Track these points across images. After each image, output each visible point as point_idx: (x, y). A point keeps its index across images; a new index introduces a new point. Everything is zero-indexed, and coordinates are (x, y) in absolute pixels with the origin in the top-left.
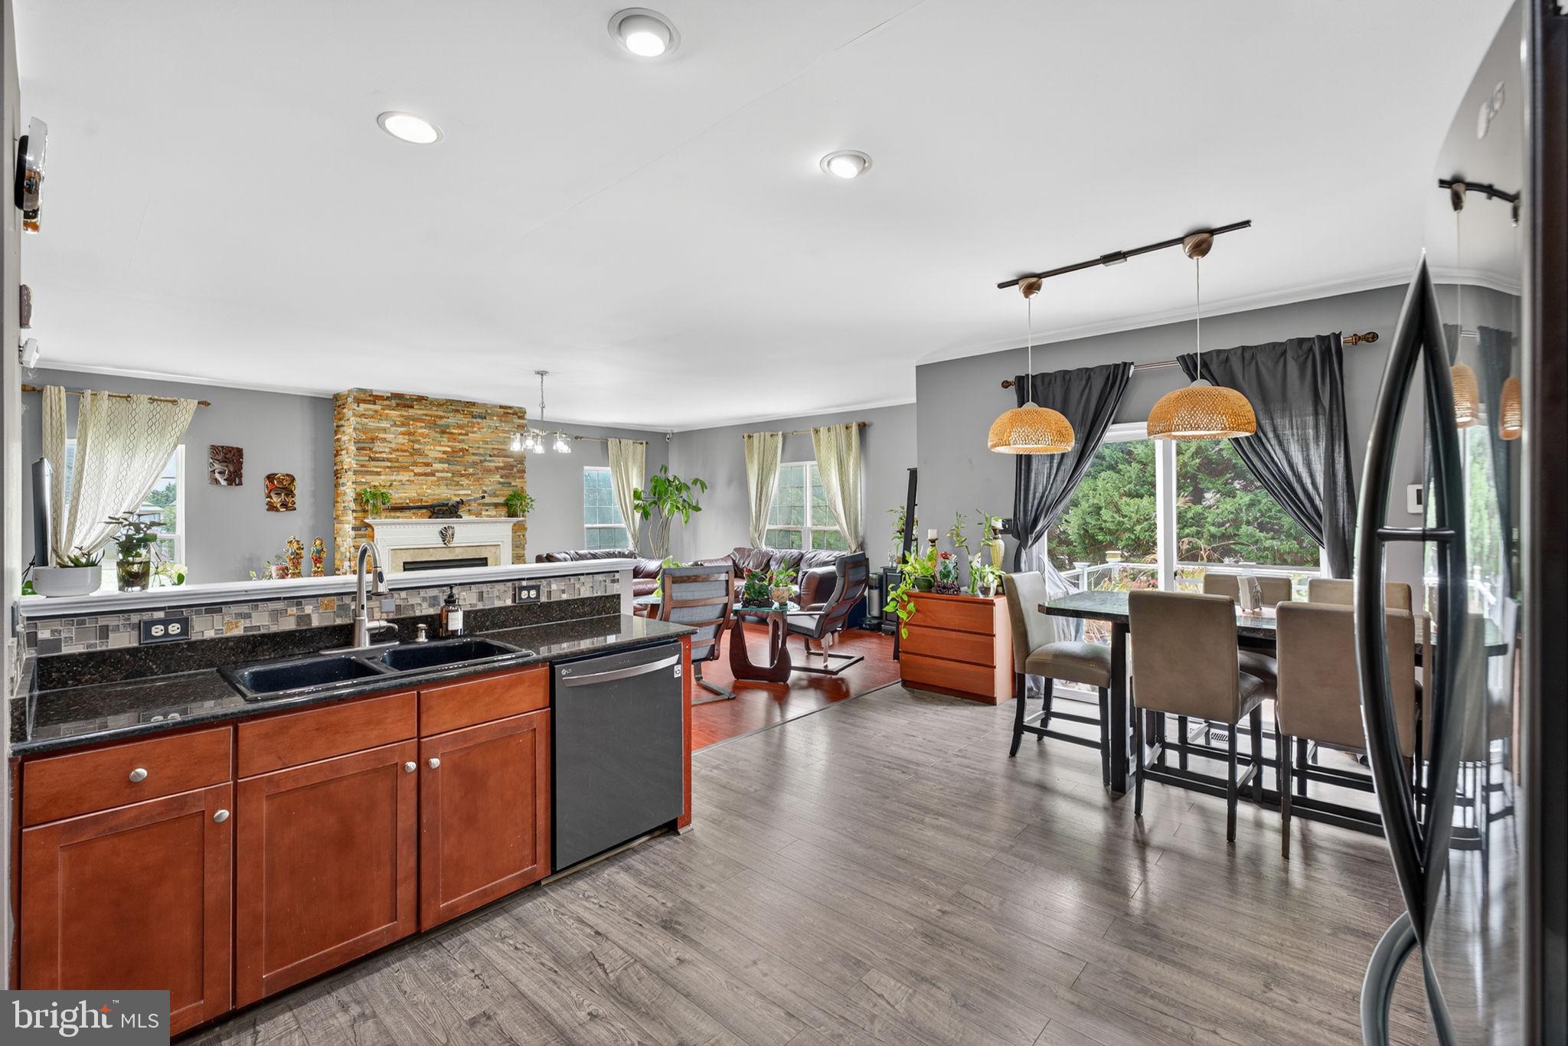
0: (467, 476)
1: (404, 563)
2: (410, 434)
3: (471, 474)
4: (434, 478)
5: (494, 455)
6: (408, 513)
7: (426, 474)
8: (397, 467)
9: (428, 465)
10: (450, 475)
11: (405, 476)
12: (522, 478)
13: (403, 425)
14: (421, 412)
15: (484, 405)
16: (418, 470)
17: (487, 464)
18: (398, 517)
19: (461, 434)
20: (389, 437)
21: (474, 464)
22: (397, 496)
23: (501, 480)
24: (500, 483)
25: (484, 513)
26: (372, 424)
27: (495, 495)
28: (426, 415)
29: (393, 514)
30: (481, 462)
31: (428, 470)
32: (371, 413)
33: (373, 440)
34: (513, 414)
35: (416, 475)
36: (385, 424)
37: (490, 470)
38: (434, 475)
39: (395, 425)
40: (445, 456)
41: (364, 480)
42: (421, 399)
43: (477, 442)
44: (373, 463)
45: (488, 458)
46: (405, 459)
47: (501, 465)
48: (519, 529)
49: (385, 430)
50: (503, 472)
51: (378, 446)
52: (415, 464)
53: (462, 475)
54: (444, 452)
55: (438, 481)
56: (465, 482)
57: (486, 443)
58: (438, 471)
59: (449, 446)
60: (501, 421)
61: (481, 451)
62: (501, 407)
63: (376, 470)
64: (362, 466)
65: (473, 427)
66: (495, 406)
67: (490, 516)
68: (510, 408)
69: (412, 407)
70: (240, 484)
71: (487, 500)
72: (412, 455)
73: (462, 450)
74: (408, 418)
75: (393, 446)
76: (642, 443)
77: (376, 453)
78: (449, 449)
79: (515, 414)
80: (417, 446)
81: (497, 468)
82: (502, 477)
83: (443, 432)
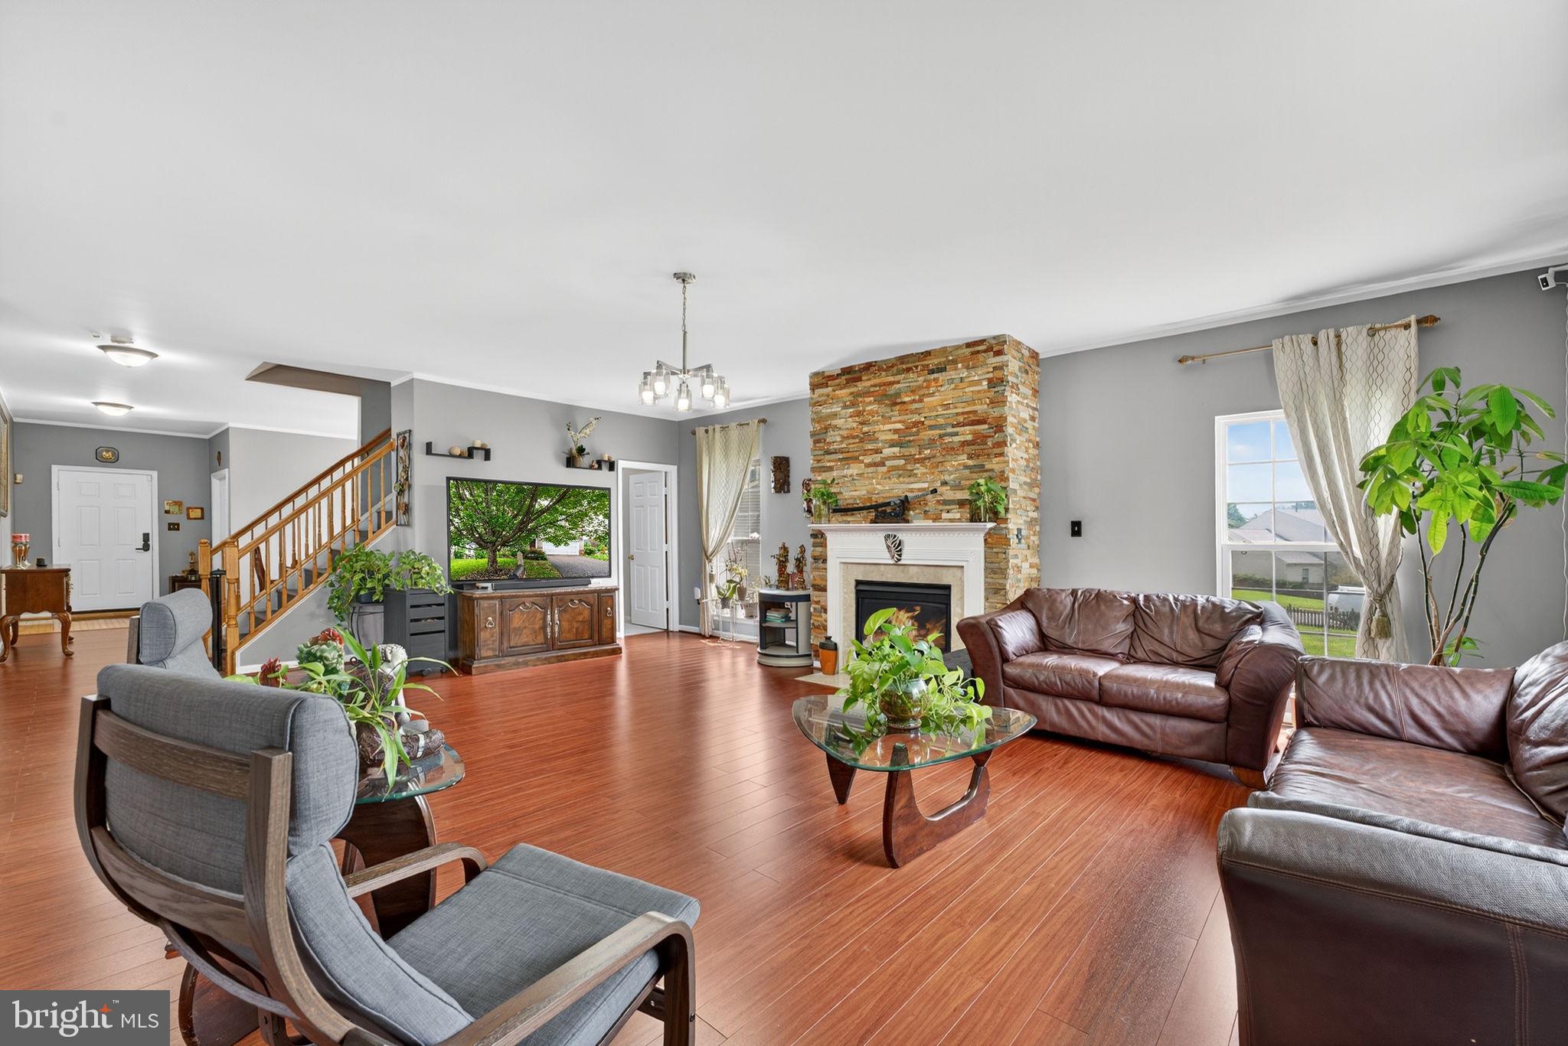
0: (921, 461)
1: (858, 583)
2: (859, 414)
3: (925, 459)
4: (884, 469)
5: (958, 425)
6: (859, 516)
7: (875, 465)
8: (849, 459)
9: (878, 451)
10: (902, 462)
11: (854, 470)
12: (1002, 454)
13: (853, 405)
14: (872, 382)
15: (944, 351)
16: (868, 460)
17: (948, 439)
18: (849, 522)
19: (914, 401)
20: (839, 422)
21: (932, 441)
22: (850, 494)
23: (970, 463)
24: (966, 467)
25: (945, 515)
26: (826, 411)
27: (957, 487)
28: (875, 386)
29: (845, 518)
30: (941, 436)
31: (878, 458)
32: (823, 398)
33: (826, 429)
34: (985, 351)
35: (868, 465)
36: (836, 409)
37: (953, 449)
38: (884, 465)
39: (845, 407)
40: (896, 437)
41: (819, 478)
42: (868, 366)
43: (934, 409)
44: (828, 457)
45: (950, 430)
46: (853, 446)
47: (969, 437)
48: (996, 543)
49: (835, 415)
50: (967, 449)
51: (834, 437)
52: (866, 452)
53: (917, 461)
54: (896, 431)
55: (889, 471)
56: (920, 470)
57: (947, 406)
58: (889, 458)
59: (899, 422)
60: (968, 368)
61: (941, 421)
62: (968, 345)
63: (828, 464)
64: (819, 461)
65: (928, 387)
66: (958, 347)
67: (951, 520)
68: (982, 342)
69: (859, 379)
70: (788, 491)
71: (948, 493)
72: (862, 441)
73: (916, 424)
74: (856, 395)
75: (845, 433)
76: (1407, 327)
77: (829, 443)
78: (899, 426)
79: (989, 349)
80: (865, 429)
81: (964, 444)
82: (970, 457)
83: (896, 404)
